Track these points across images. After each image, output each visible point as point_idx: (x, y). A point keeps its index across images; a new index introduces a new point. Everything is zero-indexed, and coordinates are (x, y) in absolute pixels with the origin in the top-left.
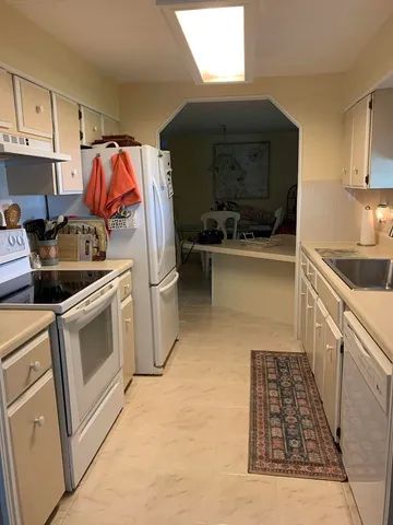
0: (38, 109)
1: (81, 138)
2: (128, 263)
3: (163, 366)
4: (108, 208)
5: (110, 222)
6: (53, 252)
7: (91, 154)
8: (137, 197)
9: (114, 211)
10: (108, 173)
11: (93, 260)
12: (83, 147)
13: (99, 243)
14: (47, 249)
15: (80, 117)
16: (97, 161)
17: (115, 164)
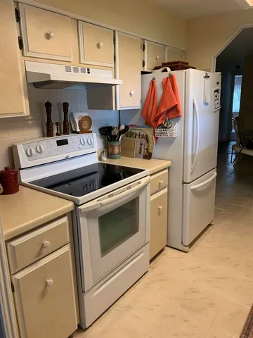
0: (98, 46)
1: (144, 65)
2: (167, 163)
3: (191, 245)
4: (156, 120)
5: (158, 130)
6: (116, 150)
7: (149, 78)
8: (178, 111)
9: (160, 122)
10: (159, 92)
11: (144, 158)
12: (143, 73)
13: (148, 146)
14: (113, 147)
15: (144, 49)
16: (153, 83)
17: (164, 85)
